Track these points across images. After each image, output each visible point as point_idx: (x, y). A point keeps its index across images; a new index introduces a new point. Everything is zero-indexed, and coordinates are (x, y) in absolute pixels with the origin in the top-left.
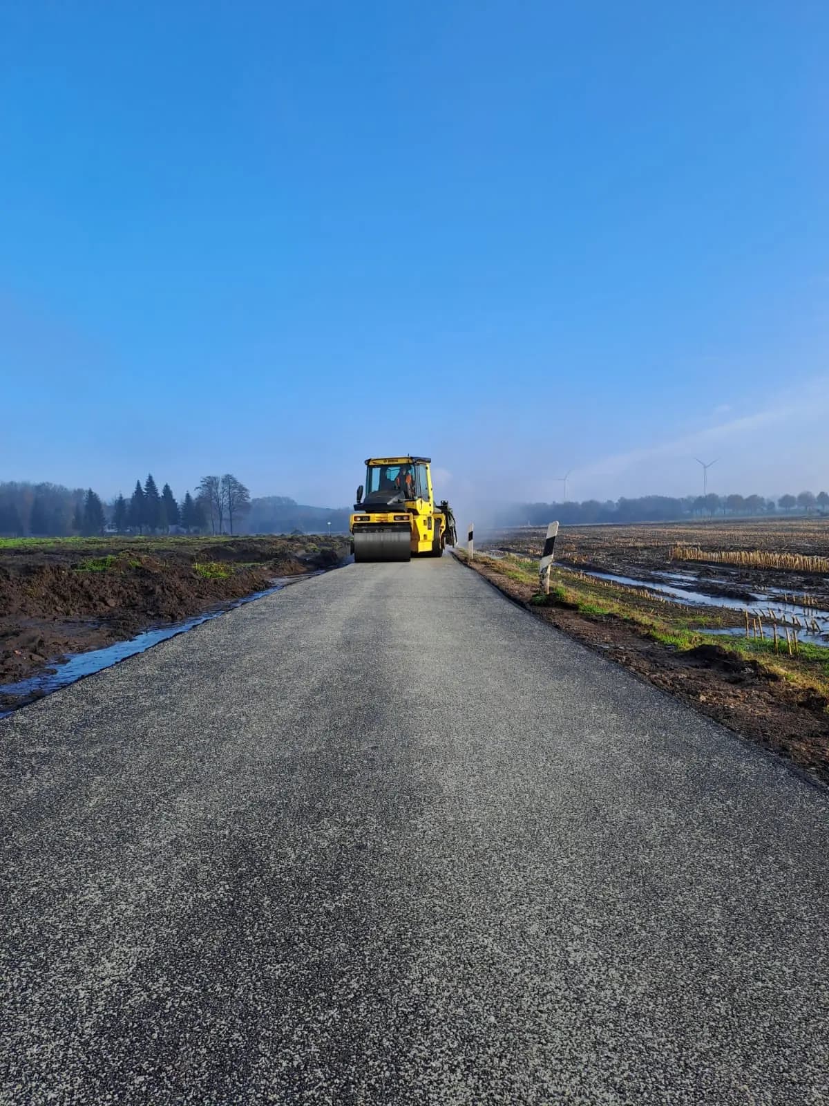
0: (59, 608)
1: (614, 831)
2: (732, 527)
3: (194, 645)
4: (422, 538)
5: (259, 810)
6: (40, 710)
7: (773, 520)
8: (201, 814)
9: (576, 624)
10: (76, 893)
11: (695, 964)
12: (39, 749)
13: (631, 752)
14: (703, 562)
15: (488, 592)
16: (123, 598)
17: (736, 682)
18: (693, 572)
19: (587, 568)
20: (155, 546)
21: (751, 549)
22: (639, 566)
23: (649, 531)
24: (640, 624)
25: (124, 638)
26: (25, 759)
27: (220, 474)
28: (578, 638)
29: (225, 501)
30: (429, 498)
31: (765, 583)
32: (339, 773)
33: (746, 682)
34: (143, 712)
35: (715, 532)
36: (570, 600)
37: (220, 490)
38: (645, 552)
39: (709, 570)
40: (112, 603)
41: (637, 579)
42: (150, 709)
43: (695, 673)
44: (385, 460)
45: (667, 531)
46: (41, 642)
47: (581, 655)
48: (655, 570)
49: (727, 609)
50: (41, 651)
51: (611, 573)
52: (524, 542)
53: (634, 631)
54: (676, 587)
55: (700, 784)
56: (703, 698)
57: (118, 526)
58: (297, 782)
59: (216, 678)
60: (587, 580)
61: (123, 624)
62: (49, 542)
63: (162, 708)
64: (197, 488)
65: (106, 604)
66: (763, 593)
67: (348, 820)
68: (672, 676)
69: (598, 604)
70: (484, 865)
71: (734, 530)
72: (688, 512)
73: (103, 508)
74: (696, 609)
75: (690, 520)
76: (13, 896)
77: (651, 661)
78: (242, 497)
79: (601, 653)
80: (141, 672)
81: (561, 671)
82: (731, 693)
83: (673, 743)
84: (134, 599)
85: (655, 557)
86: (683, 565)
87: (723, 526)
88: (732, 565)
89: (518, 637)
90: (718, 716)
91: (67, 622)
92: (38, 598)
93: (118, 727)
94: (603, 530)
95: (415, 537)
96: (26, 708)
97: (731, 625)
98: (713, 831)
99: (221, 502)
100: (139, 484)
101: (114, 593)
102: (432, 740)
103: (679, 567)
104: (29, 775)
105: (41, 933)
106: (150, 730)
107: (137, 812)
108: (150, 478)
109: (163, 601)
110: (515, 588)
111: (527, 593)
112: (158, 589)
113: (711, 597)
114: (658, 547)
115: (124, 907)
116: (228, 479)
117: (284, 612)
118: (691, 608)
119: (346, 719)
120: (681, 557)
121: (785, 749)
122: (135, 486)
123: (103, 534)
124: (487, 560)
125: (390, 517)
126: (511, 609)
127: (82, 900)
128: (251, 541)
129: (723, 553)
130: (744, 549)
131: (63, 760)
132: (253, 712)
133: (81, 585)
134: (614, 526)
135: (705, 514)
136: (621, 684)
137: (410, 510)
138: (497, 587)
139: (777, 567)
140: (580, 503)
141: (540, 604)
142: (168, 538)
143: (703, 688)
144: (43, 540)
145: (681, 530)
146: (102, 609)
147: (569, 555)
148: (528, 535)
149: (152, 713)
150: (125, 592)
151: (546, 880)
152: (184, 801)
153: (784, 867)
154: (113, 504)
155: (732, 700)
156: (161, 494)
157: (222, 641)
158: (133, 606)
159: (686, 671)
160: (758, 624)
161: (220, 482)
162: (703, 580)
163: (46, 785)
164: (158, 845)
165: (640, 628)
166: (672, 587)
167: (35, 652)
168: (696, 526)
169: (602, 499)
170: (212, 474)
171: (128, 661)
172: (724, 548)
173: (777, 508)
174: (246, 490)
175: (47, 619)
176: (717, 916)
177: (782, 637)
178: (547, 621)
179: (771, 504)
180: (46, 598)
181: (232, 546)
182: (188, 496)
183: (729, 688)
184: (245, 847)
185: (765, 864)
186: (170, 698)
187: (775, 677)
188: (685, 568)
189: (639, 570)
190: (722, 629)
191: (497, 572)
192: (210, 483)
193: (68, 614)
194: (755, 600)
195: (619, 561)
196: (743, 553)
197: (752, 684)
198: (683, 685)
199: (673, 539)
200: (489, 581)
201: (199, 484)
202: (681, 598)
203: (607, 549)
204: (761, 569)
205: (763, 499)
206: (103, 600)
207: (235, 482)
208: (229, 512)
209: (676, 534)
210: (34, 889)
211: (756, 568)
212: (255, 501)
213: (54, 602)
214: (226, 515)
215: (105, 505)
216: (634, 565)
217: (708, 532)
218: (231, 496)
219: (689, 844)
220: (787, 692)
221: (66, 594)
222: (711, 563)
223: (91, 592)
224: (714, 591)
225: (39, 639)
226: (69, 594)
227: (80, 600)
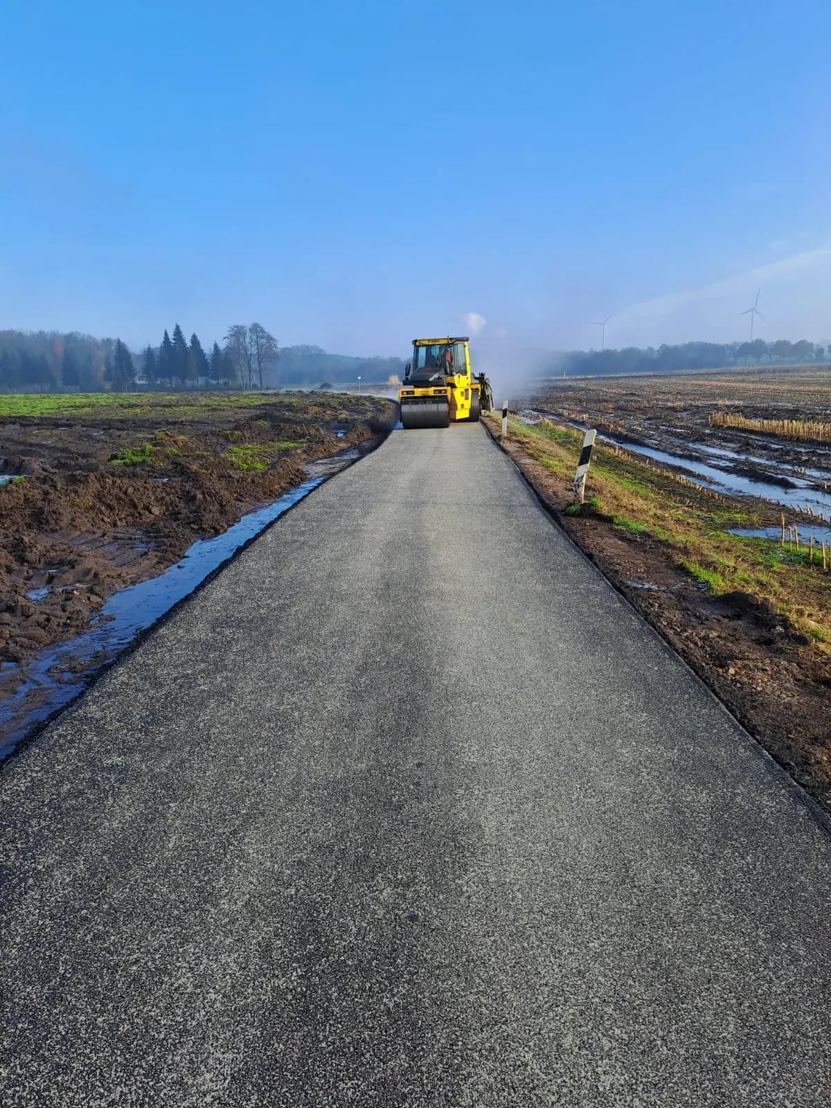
0: (106, 519)
4: (459, 407)
7: (820, 369)
11: (709, 1095)
14: (744, 430)
16: (166, 505)
17: (767, 643)
18: (732, 445)
22: (677, 436)
23: (691, 384)
24: (674, 547)
27: (247, 323)
29: (253, 351)
31: (806, 463)
33: (775, 647)
35: (759, 386)
36: (605, 512)
37: (248, 340)
38: (684, 415)
39: (749, 443)
40: (156, 511)
43: (725, 628)
45: (708, 384)
48: (693, 441)
49: (765, 500)
50: (97, 588)
52: (559, 401)
56: (732, 671)
57: (148, 378)
61: (170, 545)
64: (225, 338)
65: (150, 512)
68: (703, 633)
72: (733, 359)
73: (132, 358)
74: (732, 500)
75: (733, 368)
78: (270, 347)
82: (760, 665)
84: (177, 506)
85: (694, 424)
86: (723, 434)
88: (774, 435)
91: (116, 538)
92: (86, 510)
94: (642, 382)
95: (452, 405)
97: (766, 524)
99: (249, 352)
100: (166, 334)
101: (157, 500)
103: (720, 438)
108: (178, 327)
109: (205, 510)
112: (200, 496)
113: (750, 481)
114: (698, 407)
116: (256, 329)
118: (727, 498)
120: (721, 424)
122: (163, 335)
123: (134, 386)
124: (521, 437)
126: (546, 526)
129: (765, 422)
133: (125, 493)
134: (654, 376)
135: (750, 364)
138: (532, 485)
139: (820, 439)
140: (619, 350)
143: (732, 656)
145: (724, 383)
146: (147, 518)
147: (605, 420)
150: (167, 498)
151: (579, 972)
154: (141, 355)
155: (760, 675)
156: (189, 344)
158: (176, 515)
159: (717, 626)
161: (248, 332)
165: (674, 553)
166: (711, 467)
167: (91, 591)
170: (240, 322)
173: (826, 353)
174: (274, 340)
175: (96, 536)
179: (821, 351)
180: (93, 507)
182: (216, 346)
183: (759, 659)
187: (804, 640)
188: (725, 439)
189: (676, 442)
190: (757, 529)
192: (238, 333)
194: (793, 486)
196: (785, 421)
197: (781, 651)
198: (713, 648)
199: (714, 397)
200: (523, 474)
201: (227, 334)
202: (718, 484)
203: (644, 410)
205: (812, 344)
206: (147, 508)
207: (262, 331)
208: (257, 362)
209: (718, 388)
212: (283, 350)
213: (102, 512)
214: (255, 366)
215: (134, 354)
217: (752, 386)
218: (259, 346)
220: (815, 663)
221: (112, 503)
222: (752, 432)
223: (135, 500)
224: (755, 475)
225: (93, 572)
226: (114, 503)
227: (126, 508)
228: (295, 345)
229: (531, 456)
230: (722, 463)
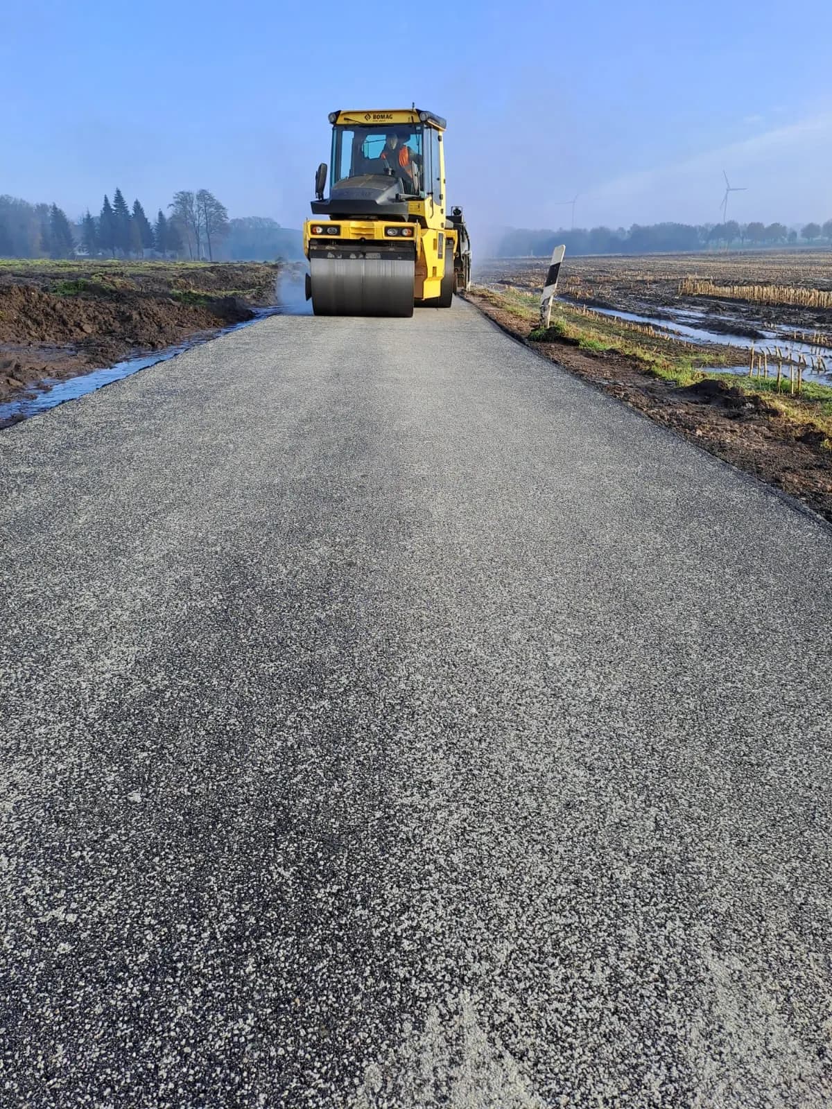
0: (33, 333)
1: (599, 553)
2: (748, 260)
3: (177, 373)
5: (250, 530)
6: (23, 432)
7: (793, 252)
8: (192, 533)
9: (576, 360)
10: (71, 600)
12: (23, 469)
13: (622, 483)
14: (714, 297)
15: (486, 326)
16: (99, 323)
17: (734, 417)
18: (701, 308)
19: (591, 303)
20: (130, 271)
21: (766, 284)
22: (646, 301)
23: (661, 263)
24: (641, 360)
25: (104, 366)
26: (10, 478)
27: (194, 189)
28: (577, 374)
29: (201, 221)
31: (775, 320)
32: (328, 499)
33: (744, 418)
34: (126, 437)
35: (730, 265)
36: (571, 336)
37: (195, 209)
38: (654, 286)
39: (719, 306)
40: (88, 328)
41: (643, 315)
42: (134, 433)
43: (693, 408)
45: (677, 264)
46: (18, 367)
47: (579, 390)
48: (663, 305)
49: (733, 347)
50: (18, 376)
51: (616, 309)
52: (525, 275)
53: (635, 367)
54: (683, 324)
55: (689, 511)
56: (699, 432)
57: (89, 249)
58: (287, 506)
59: (201, 406)
60: (592, 317)
61: (102, 351)
62: (17, 264)
63: (146, 433)
64: (170, 205)
65: (82, 330)
66: (772, 330)
67: (338, 540)
68: (670, 411)
69: (600, 340)
70: (470, 582)
71: (750, 263)
72: (704, 242)
73: (71, 227)
74: (699, 347)
75: (704, 251)
76: (9, 601)
77: (649, 397)
78: (219, 217)
79: (601, 388)
80: (123, 399)
81: (557, 405)
82: (729, 427)
83: (666, 473)
84: (111, 325)
85: (663, 292)
86: (691, 300)
87: (740, 258)
88: (743, 301)
89: (515, 372)
90: (714, 449)
91: (42, 347)
92: (10, 322)
93: (103, 450)
94: (611, 262)
96: (7, 430)
97: (736, 363)
98: (697, 553)
99: (197, 222)
100: (106, 200)
101: (89, 318)
102: (423, 470)
103: (688, 303)
104: (15, 494)
105: (40, 634)
106: (135, 454)
107: (128, 529)
108: (118, 192)
109: (142, 328)
110: (514, 323)
111: (527, 328)
112: (135, 316)
114: (668, 280)
115: (120, 613)
116: (203, 195)
117: (269, 342)
118: (695, 345)
119: (335, 449)
120: (691, 292)
121: (778, 481)
122: (103, 201)
123: (73, 257)
124: (485, 293)
126: (508, 343)
127: (77, 605)
128: (232, 267)
129: (736, 288)
130: (758, 283)
131: (48, 480)
132: (240, 440)
133: (54, 309)
134: (624, 257)
135: (722, 245)
136: (617, 417)
138: (495, 321)
139: (791, 303)
140: (589, 230)
141: (538, 340)
142: (142, 263)
143: (700, 423)
144: (10, 262)
145: (695, 262)
146: (78, 335)
147: (572, 289)
148: (531, 267)
149: (137, 438)
150: (100, 317)
152: (174, 520)
153: (764, 586)
154: (81, 223)
155: (729, 434)
156: (131, 212)
157: (205, 370)
158: (110, 333)
159: (685, 406)
160: (763, 362)
161: (195, 199)
162: (713, 316)
163: (33, 503)
164: (151, 559)
165: (641, 364)
166: (679, 324)
167: (12, 376)
168: (710, 258)
170: (186, 190)
171: (108, 387)
172: (737, 282)
173: (799, 238)
174: (224, 209)
175: (21, 345)
176: (695, 627)
177: (785, 376)
178: (546, 357)
179: (794, 234)
180: (18, 321)
181: (212, 272)
182: (161, 214)
183: (728, 423)
184: (238, 562)
185: (746, 583)
186: (155, 424)
187: (775, 413)
188: (694, 303)
189: (645, 306)
190: (725, 367)
192: (184, 200)
193: (43, 339)
194: (763, 337)
195: (626, 295)
196: (756, 288)
197: (751, 419)
198: (680, 420)
199: (683, 272)
200: (486, 315)
201: (172, 201)
202: (687, 336)
203: (612, 282)
204: (773, 305)
205: (785, 227)
206: (78, 325)
207: (211, 198)
208: (206, 235)
209: (688, 266)
210: (30, 595)
211: (768, 304)
212: (234, 221)
213: (27, 326)
214: (203, 237)
215: (73, 223)
216: (641, 300)
217: (722, 265)
218: (208, 216)
219: (673, 565)
220: (785, 427)
221: (39, 318)
222: (722, 299)
223: (65, 317)
224: (721, 328)
225: (15, 363)
226: (41, 318)
227: (55, 325)
228: (246, 216)
229: (495, 305)
230: (690, 321)
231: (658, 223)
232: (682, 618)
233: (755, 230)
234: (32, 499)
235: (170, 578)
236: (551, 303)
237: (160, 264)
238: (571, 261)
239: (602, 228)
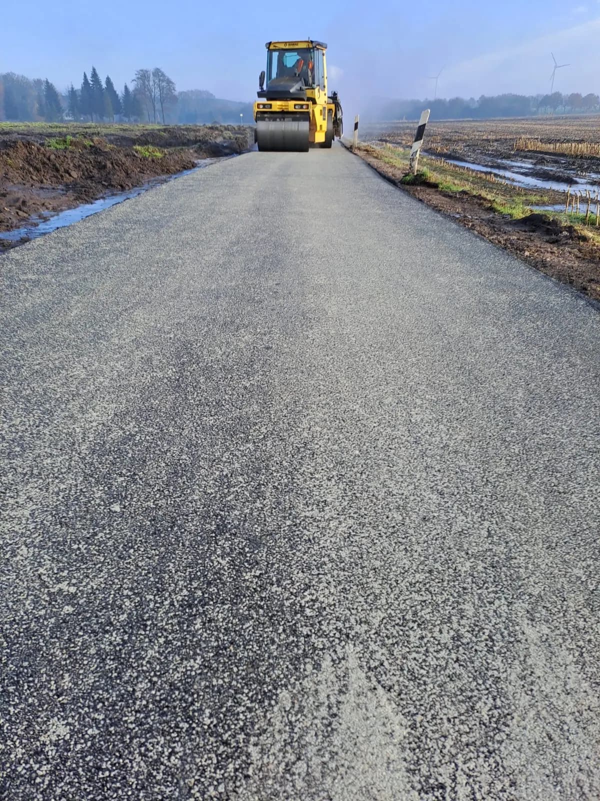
0: (34, 177)
1: (451, 341)
2: (568, 123)
3: (140, 208)
4: (318, 128)
5: (194, 322)
6: (29, 249)
8: (153, 324)
9: (436, 199)
10: (67, 370)
12: (30, 276)
13: (469, 289)
14: (541, 152)
15: (369, 173)
16: (83, 171)
17: (555, 242)
18: (530, 161)
19: (449, 157)
20: (104, 131)
21: (581, 141)
22: (489, 155)
23: (501, 126)
24: (485, 199)
25: (87, 202)
26: (21, 283)
27: (150, 68)
28: (436, 209)
29: (157, 93)
30: (324, 87)
31: (586, 170)
32: (251, 300)
33: (561, 243)
34: (105, 254)
35: (554, 127)
36: (433, 180)
37: (151, 83)
38: (495, 144)
39: (544, 159)
40: (74, 174)
41: (486, 166)
42: (109, 252)
43: (523, 235)
44: (286, 43)
45: (514, 126)
46: (24, 203)
47: (438, 221)
48: (502, 159)
49: (554, 190)
50: (25, 209)
51: (466, 161)
52: (398, 135)
53: (480, 205)
54: (517, 173)
55: (517, 311)
56: (527, 253)
57: (74, 114)
58: (221, 305)
59: (158, 231)
60: (447, 167)
61: (85, 191)
62: (20, 126)
63: (118, 251)
64: (133, 80)
65: (70, 175)
66: (584, 178)
67: (258, 331)
68: (505, 237)
69: (454, 183)
70: (355, 361)
71: (570, 125)
72: (535, 109)
73: (60, 98)
74: (528, 190)
75: (535, 117)
76: (23, 370)
77: (490, 227)
78: (170, 90)
79: (454, 219)
80: (101, 226)
81: (421, 232)
82: (549, 250)
83: (502, 282)
84: (91, 172)
85: (503, 149)
86: (522, 154)
87: (562, 122)
88: (563, 155)
89: (390, 207)
90: (538, 265)
91: (42, 188)
92: (17, 169)
93: (87, 263)
94: (464, 125)
95: (313, 127)
96: (17, 248)
97: (554, 203)
98: (524, 342)
99: (153, 94)
100: (85, 76)
101: (75, 166)
102: (321, 280)
103: (521, 157)
104: (25, 294)
105: (45, 394)
106: (111, 267)
107: (106, 321)
108: (94, 70)
109: (114, 174)
110: (389, 171)
111: (399, 175)
112: (109, 165)
114: (506, 139)
115: (102, 380)
116: (158, 73)
117: (208, 185)
118: (525, 189)
119: (256, 264)
120: (524, 148)
121: (585, 289)
122: (83, 77)
123: (62, 121)
124: (369, 148)
125: (291, 105)
126: (386, 186)
127: (72, 374)
128: (180, 129)
129: (558, 145)
130: (575, 141)
131: (48, 285)
132: (187, 257)
133: (49, 159)
134: (473, 121)
135: (549, 112)
136: (465, 241)
137: (309, 99)
138: (376, 169)
140: (448, 99)
141: (408, 183)
142: (114, 125)
143: (528, 246)
144: (16, 124)
145: (527, 125)
146: (67, 179)
147: (434, 145)
148: (403, 129)
149: (112, 255)
150: (83, 166)
152: (139, 315)
153: (573, 365)
154: (67, 94)
155: (549, 255)
156: (104, 86)
157: (161, 205)
158: (91, 178)
159: (517, 234)
160: (576, 201)
161: (151, 76)
162: (539, 167)
163: (38, 301)
164: (123, 342)
165: (484, 203)
167: (20, 209)
168: (539, 122)
169: (466, 97)
170: (145, 68)
171: (90, 217)
172: (559, 140)
174: (173, 83)
175: (26, 186)
176: (520, 395)
177: (592, 213)
178: (413, 196)
180: (23, 168)
181: (165, 132)
182: (126, 87)
183: (549, 247)
184: (186, 346)
185: (559, 363)
186: (124, 245)
187: (584, 239)
188: (526, 157)
189: (489, 159)
190: (547, 205)
191: (376, 158)
192: (143, 76)
193: (42, 182)
194: (576, 183)
195: (474, 151)
196: (573, 145)
197: (566, 244)
198: (513, 244)
199: (519, 133)
200: (369, 164)
201: (134, 77)
202: (519, 182)
203: (465, 141)
204: (586, 158)
206: (67, 172)
207: (163, 75)
208: (160, 104)
209: (522, 128)
210: (38, 367)
211: (582, 157)
212: (181, 93)
213: (30, 172)
214: (158, 106)
215: (61, 95)
216: (486, 154)
217: (548, 127)
218: (161, 89)
219: (505, 350)
220: (592, 250)
221: (38, 166)
222: (546, 153)
223: (58, 165)
224: (546, 176)
225: (21, 200)
226: (40, 166)
227: (50, 171)
228: (190, 89)
230: (522, 171)
231: (501, 94)
232: (511, 389)
233: (574, 99)
234: (38, 298)
235: (138, 355)
236: (418, 156)
237: (126, 126)
238: (433, 124)
239: (457, 99)
